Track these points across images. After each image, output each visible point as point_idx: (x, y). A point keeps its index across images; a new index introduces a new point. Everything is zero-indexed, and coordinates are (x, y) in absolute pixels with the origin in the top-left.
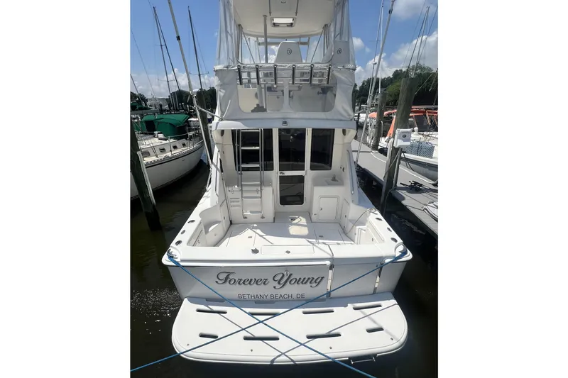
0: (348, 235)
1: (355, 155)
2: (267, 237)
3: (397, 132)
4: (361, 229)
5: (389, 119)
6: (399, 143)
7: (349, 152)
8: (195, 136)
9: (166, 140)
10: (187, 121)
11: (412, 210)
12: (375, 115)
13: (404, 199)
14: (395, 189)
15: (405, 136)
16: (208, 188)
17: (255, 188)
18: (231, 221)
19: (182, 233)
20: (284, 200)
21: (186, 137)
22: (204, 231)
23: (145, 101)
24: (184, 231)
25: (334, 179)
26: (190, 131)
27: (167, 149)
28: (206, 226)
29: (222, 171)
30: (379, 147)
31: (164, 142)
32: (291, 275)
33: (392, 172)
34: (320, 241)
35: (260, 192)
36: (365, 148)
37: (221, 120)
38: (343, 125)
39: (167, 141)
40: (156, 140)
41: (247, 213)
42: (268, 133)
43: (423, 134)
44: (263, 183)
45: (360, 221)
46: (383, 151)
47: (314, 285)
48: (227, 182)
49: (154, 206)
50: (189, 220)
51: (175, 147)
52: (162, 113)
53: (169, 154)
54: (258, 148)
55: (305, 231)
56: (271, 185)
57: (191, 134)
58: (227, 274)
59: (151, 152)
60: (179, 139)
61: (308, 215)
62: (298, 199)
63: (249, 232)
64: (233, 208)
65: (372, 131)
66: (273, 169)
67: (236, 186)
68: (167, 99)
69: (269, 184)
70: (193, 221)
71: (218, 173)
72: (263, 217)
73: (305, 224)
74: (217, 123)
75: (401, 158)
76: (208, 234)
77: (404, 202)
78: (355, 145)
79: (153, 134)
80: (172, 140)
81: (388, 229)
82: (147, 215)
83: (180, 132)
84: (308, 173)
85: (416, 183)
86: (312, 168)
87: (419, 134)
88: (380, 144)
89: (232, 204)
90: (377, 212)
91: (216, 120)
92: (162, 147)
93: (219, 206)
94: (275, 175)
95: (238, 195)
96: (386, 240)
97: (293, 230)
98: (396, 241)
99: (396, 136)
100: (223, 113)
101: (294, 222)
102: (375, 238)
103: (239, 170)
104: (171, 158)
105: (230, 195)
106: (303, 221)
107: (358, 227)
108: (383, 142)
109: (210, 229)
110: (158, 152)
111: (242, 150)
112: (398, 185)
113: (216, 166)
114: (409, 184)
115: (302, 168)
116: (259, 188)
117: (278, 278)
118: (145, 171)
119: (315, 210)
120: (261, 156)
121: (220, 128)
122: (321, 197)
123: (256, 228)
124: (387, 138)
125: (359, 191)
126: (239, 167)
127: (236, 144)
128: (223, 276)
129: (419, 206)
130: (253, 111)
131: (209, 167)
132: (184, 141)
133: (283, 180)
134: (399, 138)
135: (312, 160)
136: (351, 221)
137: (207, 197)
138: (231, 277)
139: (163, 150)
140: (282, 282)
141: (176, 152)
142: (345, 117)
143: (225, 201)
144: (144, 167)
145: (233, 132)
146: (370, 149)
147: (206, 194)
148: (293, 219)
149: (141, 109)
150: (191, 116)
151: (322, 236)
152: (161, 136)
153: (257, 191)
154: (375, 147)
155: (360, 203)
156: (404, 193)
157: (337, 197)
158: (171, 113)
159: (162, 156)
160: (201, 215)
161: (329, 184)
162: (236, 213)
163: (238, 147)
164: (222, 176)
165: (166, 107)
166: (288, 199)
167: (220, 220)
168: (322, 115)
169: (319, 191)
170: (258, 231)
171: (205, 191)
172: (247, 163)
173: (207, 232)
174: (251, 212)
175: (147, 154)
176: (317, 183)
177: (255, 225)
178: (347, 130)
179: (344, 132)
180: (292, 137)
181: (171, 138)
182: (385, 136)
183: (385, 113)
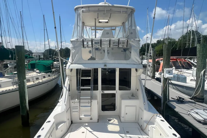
0: (145, 131)
1: (143, 81)
2: (95, 133)
3: (165, 70)
4: (153, 127)
5: (158, 63)
6: (167, 76)
7: (140, 80)
8: (56, 71)
9: (40, 73)
10: (53, 64)
11: (181, 114)
12: (151, 61)
13: (175, 107)
14: (169, 101)
15: (169, 72)
16: (60, 101)
17: (87, 101)
18: (72, 122)
19: (42, 130)
20: (104, 108)
21: (51, 72)
22: (55, 128)
23: (32, 53)
24: (43, 128)
25: (133, 96)
26: (53, 68)
27: (40, 78)
28: (57, 125)
29: (69, 91)
30: (156, 78)
31: (39, 74)
33: (165, 91)
34: (128, 135)
35: (90, 103)
36: (148, 78)
37: (72, 64)
38: (136, 66)
39: (41, 74)
40: (35, 73)
41: (82, 116)
42: (96, 70)
43: (178, 70)
44: (92, 98)
45: (150, 122)
46: (158, 80)
48: (72, 97)
49: (27, 112)
50: (47, 121)
51: (44, 77)
52: (39, 60)
53: (41, 81)
54: (90, 78)
55: (117, 128)
56: (97, 99)
57: (53, 70)
59: (31, 80)
60: (46, 73)
61: (118, 117)
62: (112, 107)
63: (82, 129)
64: (74, 113)
65: (150, 69)
66: (97, 90)
67: (77, 100)
68: (43, 53)
69: (96, 98)
70: (49, 122)
71: (67, 92)
72: (91, 119)
73: (117, 123)
74: (70, 65)
75: (169, 83)
76: (58, 130)
77: (175, 109)
78: (143, 76)
79: (33, 70)
80: (43, 73)
81: (169, 127)
82: (23, 117)
83: (48, 69)
84: (118, 92)
85: (180, 98)
86: (120, 89)
87: (176, 70)
88: (156, 76)
89: (74, 110)
90: (161, 116)
91: (69, 64)
92: (37, 77)
93: (65, 112)
94: (99, 93)
95: (78, 105)
96: (169, 135)
97: (110, 127)
98: (176, 136)
99: (165, 72)
100: (73, 60)
101: (111, 122)
102: (162, 133)
103: (79, 90)
104: (41, 83)
105: (73, 105)
106: (116, 121)
107: (150, 126)
108: (157, 75)
109: (59, 127)
110: (35, 79)
111: (82, 79)
112: (170, 99)
113: (66, 88)
114: (176, 98)
115: (114, 89)
116: (90, 101)
118: (26, 90)
119: (123, 114)
120: (92, 82)
121: (70, 68)
122: (126, 106)
123: (87, 126)
124: (159, 72)
125: (148, 103)
126: (79, 88)
127: (78, 76)
129: (185, 112)
130: (89, 60)
131: (62, 88)
132: (49, 74)
133: (103, 95)
134: (166, 73)
135: (120, 84)
136: (145, 121)
137: (59, 106)
139: (37, 79)
141: (44, 80)
142: (137, 63)
143: (69, 109)
144: (27, 88)
145: (77, 70)
146: (151, 79)
147: (58, 104)
148: (110, 120)
149: (30, 58)
150: (55, 61)
151: (128, 132)
152: (38, 71)
153: (89, 103)
154: (153, 77)
155: (149, 110)
156: (174, 104)
157: (135, 106)
158: (44, 60)
159: (37, 82)
160: (55, 117)
161: (130, 99)
162: (76, 115)
163: (79, 78)
164: (69, 93)
165: (42, 57)
166: (106, 107)
167: (66, 121)
168: (125, 62)
169: (125, 103)
170: (89, 128)
171: (58, 102)
172: (83, 86)
173: (57, 129)
174: (85, 116)
175: (29, 81)
176: (123, 98)
177: (87, 124)
178: (138, 69)
179: (136, 70)
180: (107, 72)
181: (43, 72)
183: (156, 60)
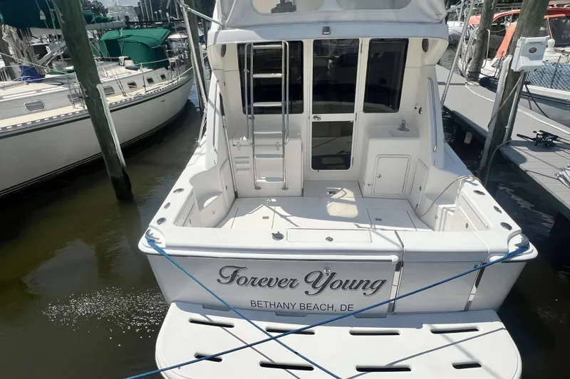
0: (424, 218)
1: (441, 88)
2: (294, 219)
3: (519, 43)
4: (448, 209)
5: (500, 30)
6: (521, 62)
7: (433, 83)
8: (179, 63)
9: (136, 69)
10: (168, 42)
11: (539, 179)
12: (476, 20)
13: (524, 160)
14: (508, 144)
15: (533, 51)
16: (201, 141)
17: (274, 141)
18: (236, 193)
19: (166, 207)
20: (319, 162)
21: (166, 65)
22: (196, 206)
23: (105, 11)
24: (169, 204)
25: (403, 127)
26: (171, 54)
27: (139, 82)
28: (199, 198)
29: (223, 113)
30: (481, 76)
31: (134, 73)
32: (333, 274)
33: (503, 117)
34: (377, 226)
35: (281, 147)
36: (457, 78)
37: (223, 27)
38: (424, 31)
39: (139, 72)
40: (123, 69)
41: (262, 181)
42: (297, 46)
43: (563, 51)
44: (286, 133)
45: (445, 197)
46: (489, 83)
47: (369, 291)
48: (231, 131)
49: (123, 169)
50: (175, 188)
51: (150, 81)
52: (128, 28)
53: (142, 92)
54: (279, 75)
55: (353, 211)
56: (299, 137)
57: (172, 60)
58: (235, 270)
59: (116, 89)
60: (155, 67)
61: (357, 186)
62: (341, 160)
63: (264, 210)
64: (239, 172)
65: (467, 49)
66: (301, 111)
67: (245, 138)
68: (135, 8)
69: (296, 135)
70: (180, 190)
71: (218, 117)
72: (285, 188)
73: (353, 200)
74: (217, 33)
76: (202, 211)
77: (523, 166)
78: (442, 74)
79: (117, 60)
80: (145, 70)
81: (496, 208)
82: (115, 182)
83: (157, 56)
84: (359, 117)
85: (545, 134)
86: (366, 110)
87: (556, 51)
88: (482, 70)
89: (239, 166)
90: (477, 181)
91: (214, 28)
92: (131, 81)
93: (218, 169)
94: (305, 120)
95: (248, 151)
96: (492, 226)
97: (334, 208)
98: (509, 227)
99: (517, 50)
100: (225, 16)
101: (335, 196)
102: (471, 222)
103: (249, 113)
104: (145, 97)
105: (235, 152)
106: (350, 195)
107: (441, 206)
108: (488, 68)
109: (205, 205)
110: (126, 88)
111: (255, 79)
112: (514, 137)
113: (214, 106)
114: (534, 136)
115: (351, 110)
116: (281, 142)
117: (312, 278)
118: (109, 116)
119: (369, 177)
120: (285, 90)
121: (220, 42)
122: (381, 156)
123: (275, 204)
124: (495, 59)
125: (445, 150)
126: (249, 109)
127: (246, 70)
128: (228, 273)
129: (551, 172)
130: (273, 11)
131: (202, 107)
132: (162, 71)
133: (318, 128)
134: (523, 53)
136: (429, 196)
137: (201, 154)
138: (241, 274)
139: (132, 85)
140: (319, 285)
141: (151, 88)
142: (429, 16)
143: (227, 162)
144: (109, 110)
145: (240, 46)
146: (464, 80)
147: (198, 150)
148: (334, 192)
149: (99, 21)
150: (173, 32)
151: (380, 220)
152: (130, 63)
153: (277, 146)
154: (474, 75)
155: (447, 167)
156: (523, 151)
157: (408, 157)
158: (142, 28)
159: (132, 94)
160: (193, 180)
161: (393, 135)
162: (245, 180)
163: (249, 75)
164: (223, 121)
165: (135, 19)
166: (325, 161)
167: (221, 190)
168: (389, 14)
169: (379, 146)
170: (279, 209)
171: (197, 145)
173: (201, 207)
174: (267, 179)
175: (110, 91)
176: (374, 133)
177: (274, 200)
178: (430, 40)
179: (425, 45)
181: (144, 66)
182: (491, 56)
